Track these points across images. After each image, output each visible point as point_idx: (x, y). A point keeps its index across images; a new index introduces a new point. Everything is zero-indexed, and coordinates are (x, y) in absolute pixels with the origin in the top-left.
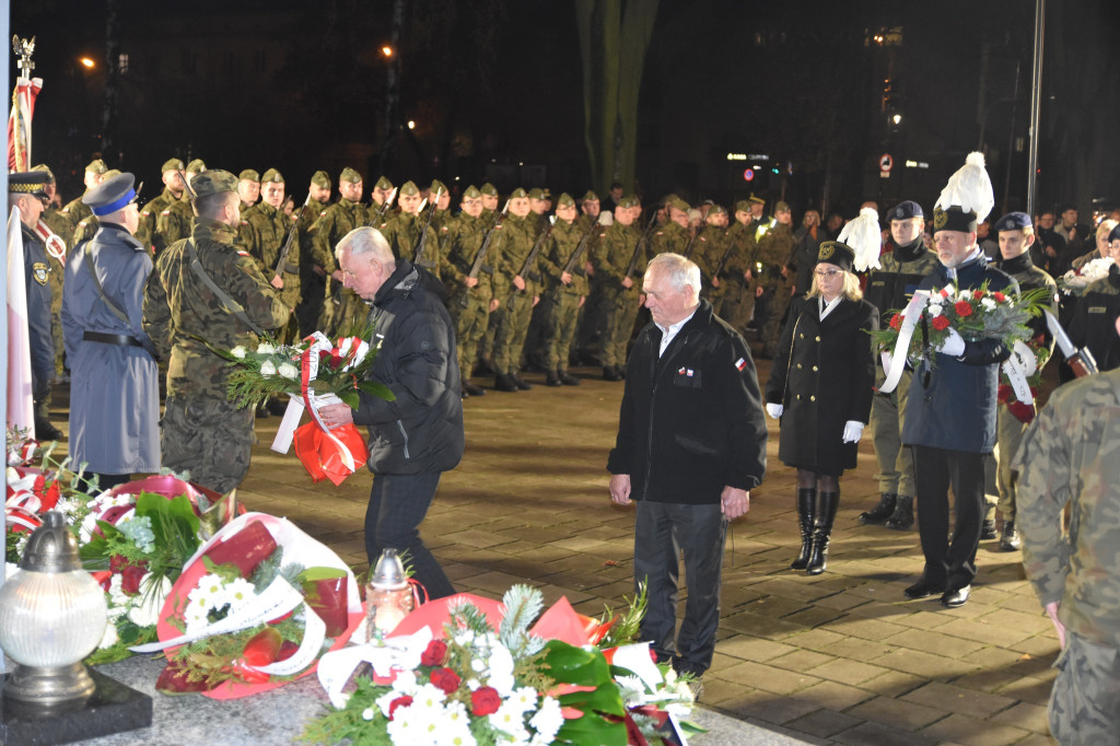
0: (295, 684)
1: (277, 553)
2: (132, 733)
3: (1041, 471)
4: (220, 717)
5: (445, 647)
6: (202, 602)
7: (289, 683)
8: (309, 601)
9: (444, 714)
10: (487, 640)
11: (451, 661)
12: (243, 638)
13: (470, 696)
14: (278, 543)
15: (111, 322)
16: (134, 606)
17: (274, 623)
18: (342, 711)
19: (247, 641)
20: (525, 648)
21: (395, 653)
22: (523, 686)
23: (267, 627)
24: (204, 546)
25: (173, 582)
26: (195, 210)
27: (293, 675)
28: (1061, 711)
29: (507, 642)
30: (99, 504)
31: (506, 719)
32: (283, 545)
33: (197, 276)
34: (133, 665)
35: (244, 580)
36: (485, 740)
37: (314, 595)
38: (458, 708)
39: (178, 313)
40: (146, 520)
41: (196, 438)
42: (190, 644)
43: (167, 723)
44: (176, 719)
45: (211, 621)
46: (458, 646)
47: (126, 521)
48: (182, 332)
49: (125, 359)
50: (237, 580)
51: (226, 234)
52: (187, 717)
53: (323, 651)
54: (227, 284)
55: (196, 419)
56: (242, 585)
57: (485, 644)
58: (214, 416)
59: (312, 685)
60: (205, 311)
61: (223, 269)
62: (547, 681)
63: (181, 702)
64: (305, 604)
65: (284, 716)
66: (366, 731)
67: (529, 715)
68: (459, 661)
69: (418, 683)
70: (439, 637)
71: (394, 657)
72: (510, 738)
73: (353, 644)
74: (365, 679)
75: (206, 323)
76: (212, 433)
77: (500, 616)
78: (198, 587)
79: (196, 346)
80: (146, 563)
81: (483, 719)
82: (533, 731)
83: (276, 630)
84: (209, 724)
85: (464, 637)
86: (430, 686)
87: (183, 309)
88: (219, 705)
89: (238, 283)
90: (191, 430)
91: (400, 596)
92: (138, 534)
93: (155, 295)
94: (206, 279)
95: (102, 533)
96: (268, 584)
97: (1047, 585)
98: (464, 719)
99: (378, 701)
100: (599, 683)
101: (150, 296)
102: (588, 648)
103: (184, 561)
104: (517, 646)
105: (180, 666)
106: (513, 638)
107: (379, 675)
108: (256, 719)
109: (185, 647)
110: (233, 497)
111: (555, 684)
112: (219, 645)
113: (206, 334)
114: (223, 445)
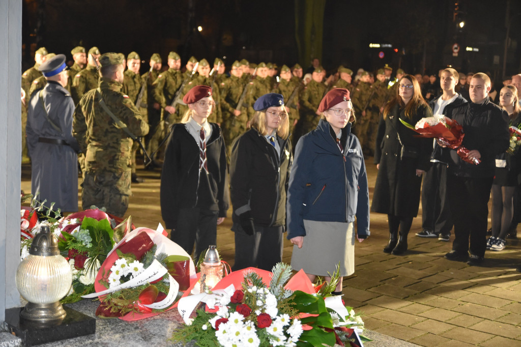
0: (165, 313)
1: (154, 247)
2: (86, 337)
4: (128, 329)
5: (243, 294)
6: (117, 272)
7: (162, 313)
8: (171, 273)
9: (243, 327)
10: (264, 290)
11: (246, 301)
12: (138, 290)
13: (256, 318)
14: (155, 242)
15: (54, 133)
16: (81, 275)
17: (153, 283)
18: (190, 326)
19: (141, 291)
20: (283, 295)
21: (217, 297)
22: (283, 314)
23: (150, 285)
24: (115, 245)
25: (101, 263)
27: (163, 309)
29: (273, 292)
30: (61, 224)
31: (275, 329)
32: (157, 244)
33: (102, 108)
34: (82, 304)
35: (138, 261)
36: (264, 340)
37: (172, 270)
38: (250, 323)
39: (91, 127)
40: (87, 231)
41: (100, 193)
42: (111, 293)
43: (103, 332)
44: (107, 330)
45: (122, 282)
46: (249, 293)
47: (76, 232)
48: (93, 138)
49: (60, 152)
50: (135, 261)
51: (117, 86)
52: (112, 329)
53: (178, 298)
54: (118, 113)
55: (100, 183)
56: (137, 264)
57: (263, 293)
58: (110, 181)
59: (174, 314)
60: (106, 126)
61: (116, 104)
62: (293, 312)
63: (108, 322)
64: (168, 273)
65: (161, 329)
66: (204, 336)
67: (286, 328)
68: (249, 301)
69: (229, 312)
70: (239, 289)
71: (216, 299)
72: (277, 339)
73: (192, 294)
74: (201, 310)
75: (107, 132)
76: (109, 190)
77: (270, 279)
78: (115, 265)
79: (101, 144)
80: (86, 253)
81: (263, 330)
82: (288, 336)
83: (155, 286)
84: (124, 333)
85: (253, 289)
86: (236, 313)
87: (94, 125)
88: (128, 323)
90: (98, 189)
91: (218, 269)
92: (83, 238)
93: (80, 118)
94: (107, 110)
95: (63, 238)
96: (150, 264)
98: (253, 329)
99: (209, 321)
100: (320, 313)
101: (77, 118)
102: (315, 295)
103: (107, 252)
104: (279, 294)
105: (107, 304)
106: (276, 289)
107: (210, 308)
108: (147, 331)
109: (109, 295)
110: (129, 221)
111: (298, 312)
112: (126, 294)
113: (106, 138)
114: (115, 196)
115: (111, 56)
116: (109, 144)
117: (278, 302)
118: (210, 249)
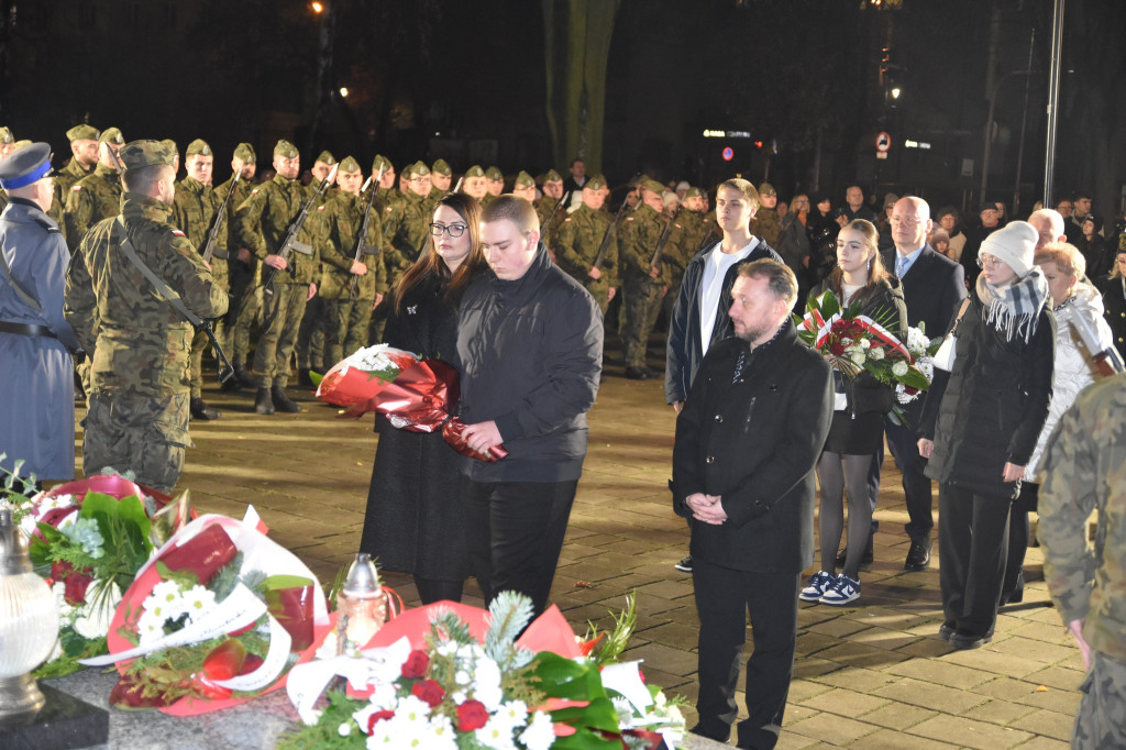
0: (260, 700)
1: (238, 558)
3: (1066, 477)
4: (180, 734)
5: (428, 659)
6: (158, 612)
7: (253, 699)
8: (273, 612)
9: (428, 729)
10: (472, 650)
11: (433, 673)
12: (202, 651)
13: (455, 710)
14: (239, 547)
15: (22, 310)
16: (78, 616)
17: (235, 634)
18: (315, 727)
19: (207, 652)
20: (513, 660)
21: (372, 664)
22: (512, 700)
23: (228, 639)
24: (155, 554)
25: (123, 590)
26: (124, 184)
27: (256, 691)
28: (1085, 737)
29: (493, 653)
30: (36, 506)
31: (495, 735)
32: (243, 550)
33: (127, 259)
34: (80, 680)
35: (203, 587)
37: (276, 606)
38: (443, 721)
39: (105, 299)
40: (93, 522)
41: (123, 440)
42: (143, 656)
43: (125, 739)
44: (134, 736)
45: (167, 633)
46: (441, 656)
47: (68, 524)
48: (107, 321)
49: (36, 351)
50: (196, 587)
51: (159, 212)
52: (145, 734)
53: (288, 668)
54: (161, 267)
55: (123, 419)
56: (201, 593)
57: (470, 655)
58: (144, 415)
59: (278, 701)
60: (135, 297)
61: (156, 250)
62: (536, 696)
63: (137, 718)
64: (268, 614)
65: (250, 733)
66: (342, 748)
67: (518, 730)
68: (441, 674)
69: (397, 697)
70: (419, 647)
71: (371, 670)
73: (317, 659)
74: (337, 695)
75: (136, 311)
76: (141, 435)
77: (485, 625)
78: (153, 595)
79: (125, 336)
80: (91, 569)
81: (469, 734)
82: (522, 747)
83: (239, 642)
84: (170, 742)
85: (448, 648)
86: (413, 699)
87: (110, 295)
88: (178, 721)
89: (173, 266)
90: (118, 431)
91: (373, 606)
92: (85, 538)
93: (79, 280)
94: (137, 262)
95: (42, 537)
96: (228, 593)
97: (1072, 601)
98: (450, 734)
99: (355, 715)
100: (592, 698)
101: (74, 281)
102: (581, 660)
103: (135, 568)
104: (504, 659)
105: (134, 680)
106: (499, 649)
107: (356, 688)
108: (220, 736)
109: (140, 659)
110: (184, 500)
111: (545, 698)
112: (176, 658)
113: (135, 323)
114: (154, 448)
115: (148, 147)
116: (142, 335)
117: (503, 675)
118: (359, 563)
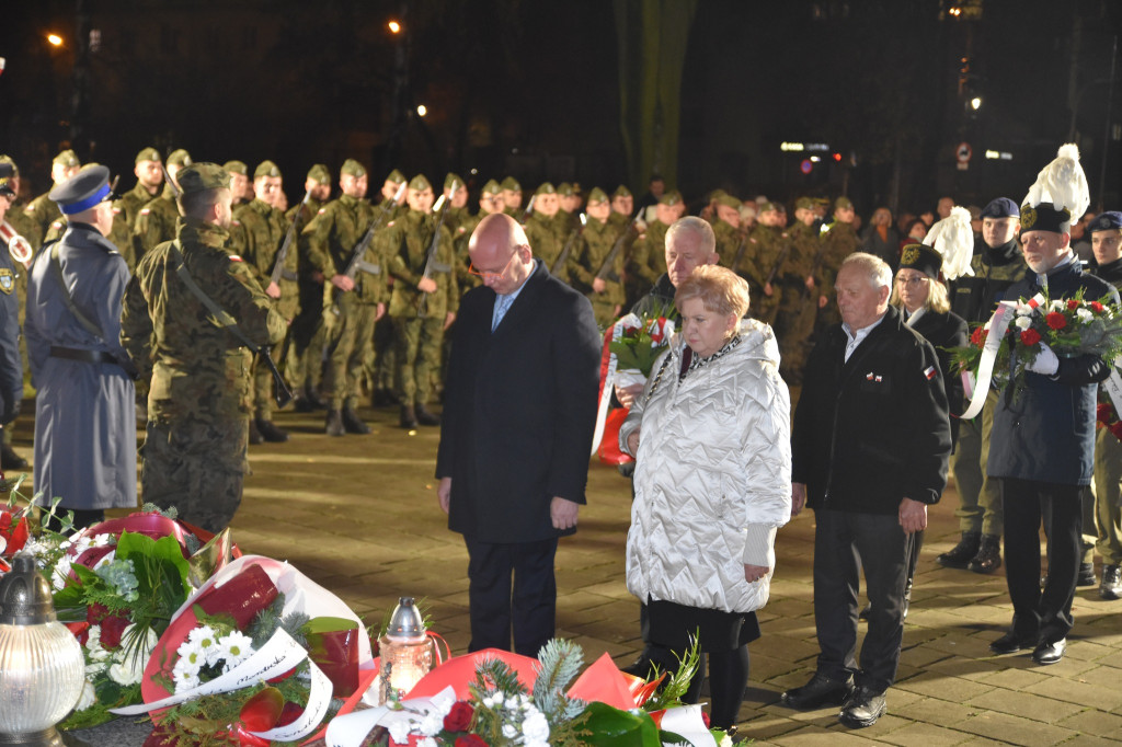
1: (279, 600)
5: (472, 711)
8: (315, 658)
10: (519, 702)
11: (478, 726)
12: (240, 699)
14: (280, 589)
15: (82, 336)
16: (113, 662)
17: (274, 682)
19: (245, 701)
20: (563, 711)
21: (414, 716)
23: (267, 686)
24: (194, 593)
25: (159, 635)
27: (295, 741)
29: (542, 704)
30: (74, 545)
32: (284, 592)
33: (183, 284)
34: (113, 729)
35: (240, 633)
37: (319, 650)
39: (161, 326)
40: (128, 564)
41: (180, 469)
42: (178, 706)
45: (203, 680)
46: (487, 709)
47: (106, 564)
48: (165, 348)
49: (97, 378)
50: (233, 633)
51: (216, 236)
53: (329, 717)
56: (238, 639)
57: (516, 707)
58: (202, 443)
61: (213, 275)
64: (309, 660)
68: (487, 727)
70: (465, 698)
71: (412, 722)
73: (363, 707)
74: (378, 746)
75: (193, 337)
76: (200, 463)
77: (534, 675)
78: (188, 641)
79: (182, 363)
80: (128, 612)
83: (277, 690)
85: (494, 699)
87: (167, 322)
89: (230, 292)
90: (176, 460)
91: (419, 652)
92: (119, 580)
93: (135, 304)
95: (77, 579)
96: (268, 638)
101: (130, 307)
102: (635, 712)
103: (172, 611)
104: (554, 709)
105: (167, 731)
106: (549, 699)
107: (397, 741)
109: (175, 708)
110: (226, 537)
112: (212, 707)
113: (192, 350)
114: (212, 476)
115: (205, 170)
116: (200, 362)
117: (552, 727)
118: (402, 607)
